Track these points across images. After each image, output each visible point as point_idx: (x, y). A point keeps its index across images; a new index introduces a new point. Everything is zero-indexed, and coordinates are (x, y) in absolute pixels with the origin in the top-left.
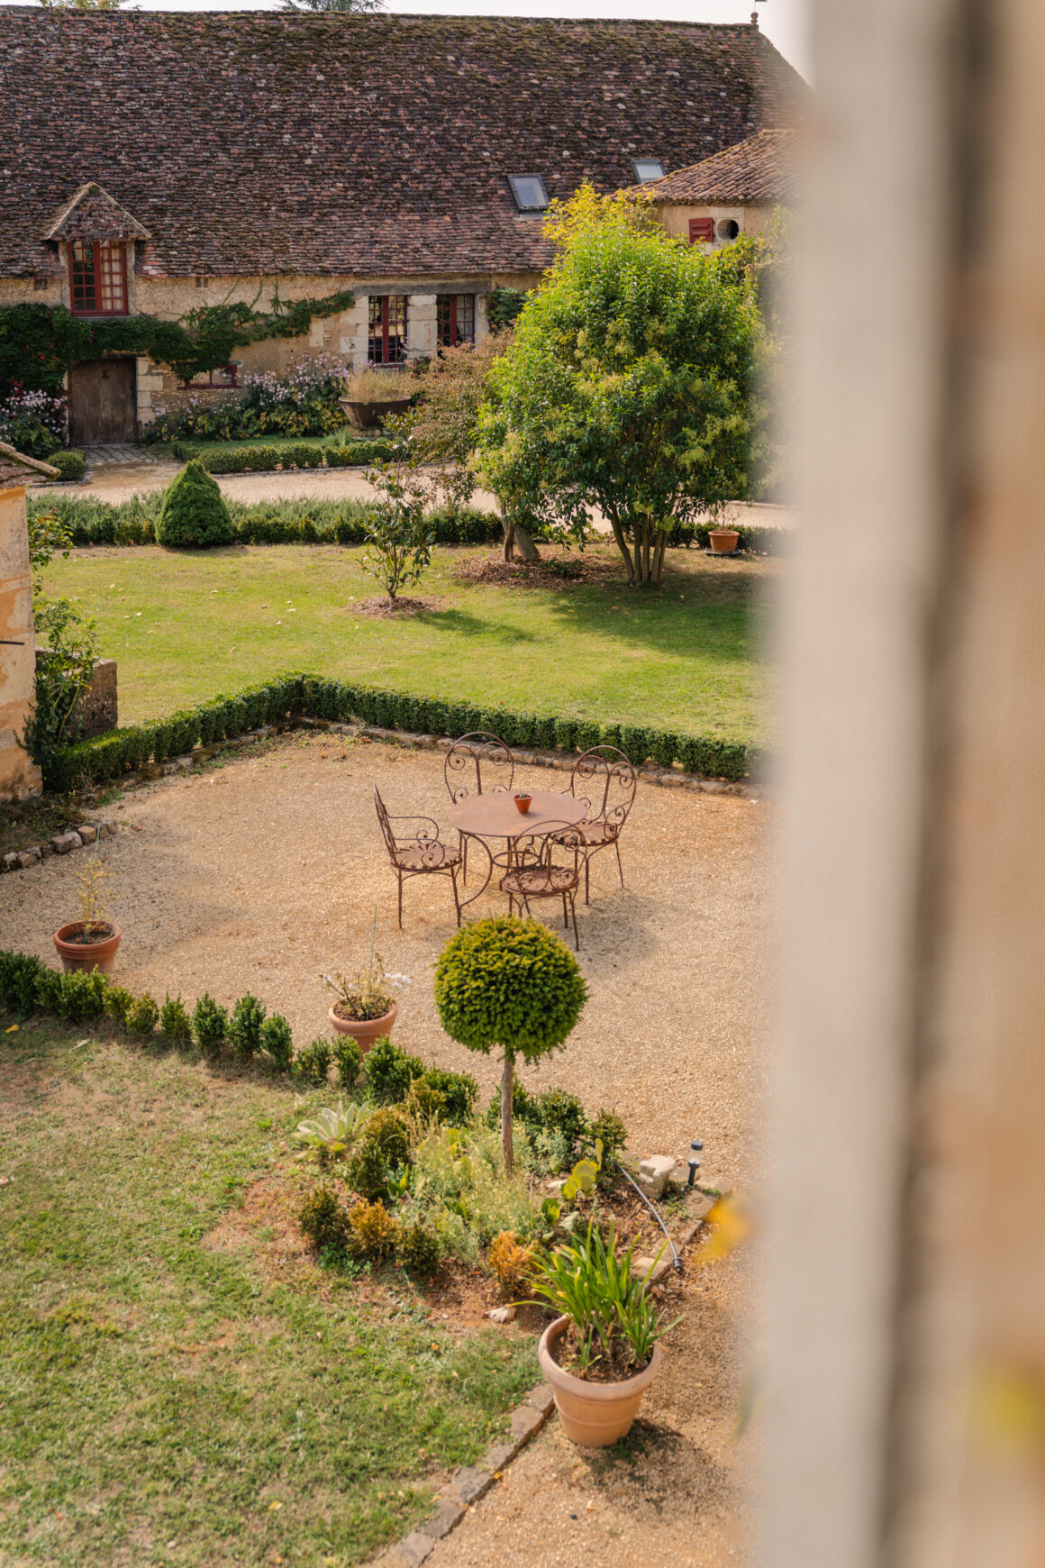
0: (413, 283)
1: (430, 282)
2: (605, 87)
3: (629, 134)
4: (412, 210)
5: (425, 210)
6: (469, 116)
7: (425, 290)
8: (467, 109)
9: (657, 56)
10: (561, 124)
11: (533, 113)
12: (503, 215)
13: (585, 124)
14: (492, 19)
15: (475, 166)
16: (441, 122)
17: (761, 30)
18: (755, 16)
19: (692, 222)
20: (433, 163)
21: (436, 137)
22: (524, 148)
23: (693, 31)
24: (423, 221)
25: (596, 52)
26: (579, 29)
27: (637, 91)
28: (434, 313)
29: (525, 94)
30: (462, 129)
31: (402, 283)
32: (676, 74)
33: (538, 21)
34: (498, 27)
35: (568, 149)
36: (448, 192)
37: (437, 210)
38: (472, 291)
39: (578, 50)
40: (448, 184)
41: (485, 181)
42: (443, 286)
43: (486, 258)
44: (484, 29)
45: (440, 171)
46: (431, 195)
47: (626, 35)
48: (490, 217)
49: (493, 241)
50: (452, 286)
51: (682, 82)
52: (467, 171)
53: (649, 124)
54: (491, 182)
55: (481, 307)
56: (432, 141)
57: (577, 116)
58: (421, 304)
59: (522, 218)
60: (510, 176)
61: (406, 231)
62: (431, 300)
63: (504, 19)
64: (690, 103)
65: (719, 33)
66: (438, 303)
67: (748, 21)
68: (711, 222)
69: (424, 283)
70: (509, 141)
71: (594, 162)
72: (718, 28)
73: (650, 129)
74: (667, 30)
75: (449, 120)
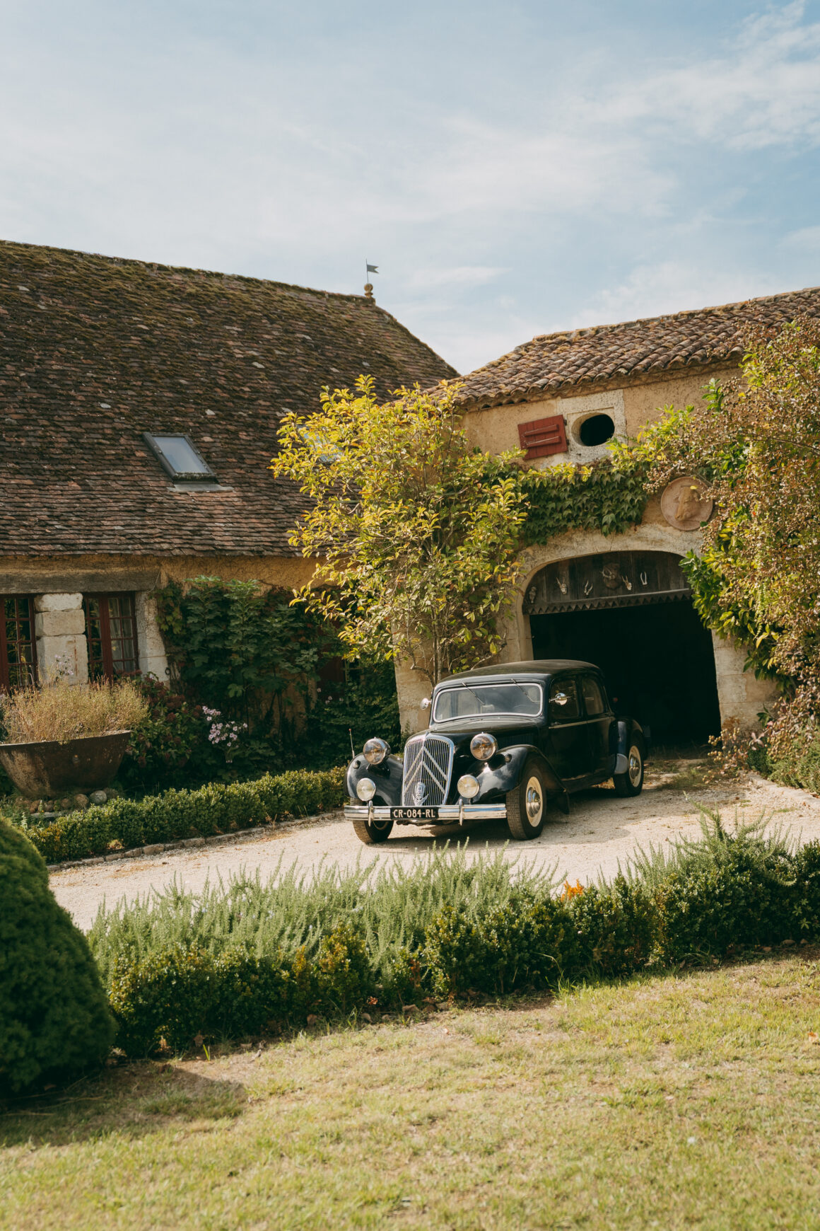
0: (48, 573)
1: (71, 571)
2: (231, 343)
3: (278, 396)
4: (18, 472)
5: (37, 472)
6: (66, 359)
7: (64, 585)
8: (63, 350)
9: (280, 317)
10: (193, 379)
11: (153, 362)
12: (151, 483)
13: (222, 381)
14: (69, 253)
15: (94, 420)
16: (30, 362)
17: (379, 304)
18: (369, 288)
19: (521, 428)
20: (32, 411)
21: (28, 379)
22: (154, 403)
23: (308, 296)
24: (40, 486)
25: (208, 304)
26: (178, 277)
27: (269, 351)
28: (80, 623)
29: (135, 340)
30: (62, 373)
31: (28, 572)
32: (308, 337)
33: (125, 262)
34: (76, 262)
35: (211, 408)
36: (65, 451)
37: (57, 473)
38: (134, 587)
39: (184, 300)
40: (62, 441)
41: (114, 440)
42: (92, 578)
43: (151, 536)
44: (58, 261)
45: (46, 423)
46: (41, 455)
47: (238, 291)
48: (134, 484)
49: (150, 515)
50: (106, 578)
51: (317, 347)
52: (84, 425)
53: (299, 388)
54: (122, 441)
55: (148, 613)
56: (24, 384)
57: (210, 372)
58: (59, 608)
59: (178, 489)
60: (147, 434)
61: (17, 499)
62: (74, 601)
63: (81, 255)
64: (334, 370)
65: (336, 303)
66: (85, 606)
67: (362, 293)
68: (560, 421)
69: (63, 573)
70: (130, 393)
71: (249, 426)
72: (332, 296)
73: (300, 393)
74: (279, 292)
75: (40, 362)
